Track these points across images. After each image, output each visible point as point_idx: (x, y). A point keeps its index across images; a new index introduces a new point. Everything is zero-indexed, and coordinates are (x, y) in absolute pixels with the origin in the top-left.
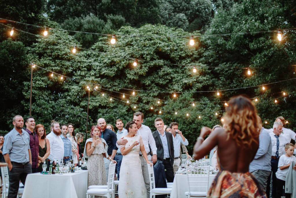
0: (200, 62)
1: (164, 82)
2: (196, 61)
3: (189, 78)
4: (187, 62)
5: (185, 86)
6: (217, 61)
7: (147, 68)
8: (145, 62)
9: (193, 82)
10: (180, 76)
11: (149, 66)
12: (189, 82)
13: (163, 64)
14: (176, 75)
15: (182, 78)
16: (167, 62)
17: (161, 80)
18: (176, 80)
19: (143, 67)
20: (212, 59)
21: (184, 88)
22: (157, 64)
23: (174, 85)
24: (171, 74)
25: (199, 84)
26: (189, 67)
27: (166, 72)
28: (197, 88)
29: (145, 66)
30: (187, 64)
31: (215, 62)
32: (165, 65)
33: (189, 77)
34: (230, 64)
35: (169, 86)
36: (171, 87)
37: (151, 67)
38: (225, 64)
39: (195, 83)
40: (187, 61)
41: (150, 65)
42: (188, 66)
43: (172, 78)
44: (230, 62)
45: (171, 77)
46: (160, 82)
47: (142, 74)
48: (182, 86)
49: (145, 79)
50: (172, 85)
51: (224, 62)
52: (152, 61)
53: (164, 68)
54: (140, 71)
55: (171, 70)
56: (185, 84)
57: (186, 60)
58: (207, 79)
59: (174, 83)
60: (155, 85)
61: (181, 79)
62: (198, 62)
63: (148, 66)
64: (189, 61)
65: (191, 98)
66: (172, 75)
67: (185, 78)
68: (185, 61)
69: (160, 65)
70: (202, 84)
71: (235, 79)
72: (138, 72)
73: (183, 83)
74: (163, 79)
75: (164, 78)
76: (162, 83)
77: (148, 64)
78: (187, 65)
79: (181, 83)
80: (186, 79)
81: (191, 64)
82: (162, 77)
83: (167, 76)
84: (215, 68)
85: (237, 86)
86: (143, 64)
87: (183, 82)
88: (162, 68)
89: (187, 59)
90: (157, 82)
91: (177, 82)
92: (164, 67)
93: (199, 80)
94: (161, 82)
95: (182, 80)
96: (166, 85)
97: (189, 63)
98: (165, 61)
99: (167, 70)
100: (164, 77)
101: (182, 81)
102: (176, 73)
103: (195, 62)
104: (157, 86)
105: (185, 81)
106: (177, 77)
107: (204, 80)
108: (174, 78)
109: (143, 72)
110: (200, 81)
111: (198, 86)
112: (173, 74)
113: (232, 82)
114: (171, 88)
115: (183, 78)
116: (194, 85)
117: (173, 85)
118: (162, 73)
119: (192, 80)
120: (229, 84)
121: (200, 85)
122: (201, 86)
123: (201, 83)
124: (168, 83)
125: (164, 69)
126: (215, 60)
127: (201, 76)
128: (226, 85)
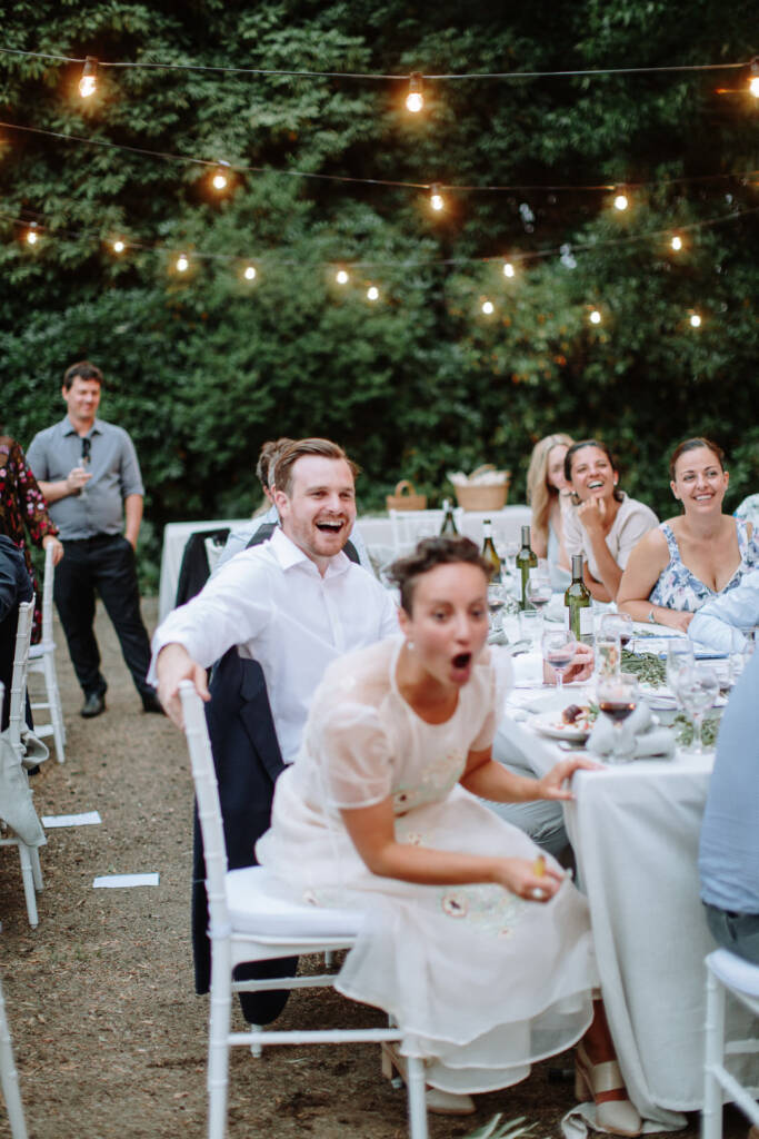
0: (326, 29)
1: (153, 124)
2: (307, 22)
3: (280, 103)
4: (266, 25)
5: (259, 142)
6: (410, 22)
7: (65, 45)
8: (49, 18)
9: (303, 121)
10: (236, 93)
11: (73, 34)
12: (284, 121)
13: (145, 27)
14: (211, 88)
15: (242, 102)
16: (167, 22)
17: (136, 111)
18: (215, 114)
19: (45, 41)
20: (384, 10)
21: (255, 154)
22: (117, 25)
23: (205, 136)
24: (186, 80)
25: (330, 136)
26: (276, 47)
27: (161, 72)
28: (323, 153)
29: (55, 38)
30: (266, 32)
31: (401, 25)
32: (153, 34)
33: (278, 98)
34: (476, 35)
35: (180, 144)
36: (191, 149)
37: (83, 39)
38: (454, 37)
39: (310, 127)
40: (265, 19)
41: (80, 31)
42: (273, 42)
43: (196, 104)
44: (477, 28)
45: (189, 98)
46: (133, 123)
47: (41, 74)
48: (244, 142)
49: (52, 108)
50: (194, 136)
51: (446, 27)
52: (89, 7)
53: (153, 48)
54: (28, 62)
55: (186, 62)
56: (264, 130)
57: (260, 11)
58: (369, 109)
59: (206, 127)
60: (107, 142)
61: (238, 109)
62: (317, 25)
63: (66, 33)
64: (273, 19)
65: (298, 198)
66: (193, 90)
67: (259, 103)
68: (257, 18)
69: (131, 30)
70: (347, 134)
71: (504, 111)
72: (16, 66)
73: (248, 129)
74: (149, 109)
75: (152, 103)
76: (144, 131)
77: (68, 23)
78: (267, 38)
79: (241, 130)
80: (265, 110)
81: (285, 34)
82: (143, 97)
83: (170, 94)
84: (399, 58)
85: (514, 146)
86: (40, 22)
87: (254, 123)
88: (140, 51)
89: (266, 8)
90: (119, 121)
91: (222, 126)
92: (152, 41)
93: (332, 113)
94: (139, 125)
95: (245, 113)
96: (165, 140)
97: (276, 28)
98: (154, 13)
99: (167, 59)
100: (151, 97)
101: (245, 120)
102: (209, 79)
103: (300, 26)
104: (116, 142)
105: (263, 116)
106: (220, 100)
107: (353, 114)
108: (205, 101)
109: (42, 68)
110: (337, 119)
111: (327, 143)
112: (197, 83)
113: (488, 128)
114: (189, 155)
115: (248, 107)
116: (307, 139)
117: (200, 139)
118: (144, 74)
119: (297, 112)
120: (473, 137)
121: (333, 141)
122: (343, 144)
123: (339, 127)
124: (171, 128)
125: (151, 53)
126: (397, 17)
127: (338, 97)
128: (458, 142)
